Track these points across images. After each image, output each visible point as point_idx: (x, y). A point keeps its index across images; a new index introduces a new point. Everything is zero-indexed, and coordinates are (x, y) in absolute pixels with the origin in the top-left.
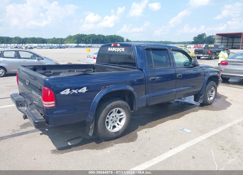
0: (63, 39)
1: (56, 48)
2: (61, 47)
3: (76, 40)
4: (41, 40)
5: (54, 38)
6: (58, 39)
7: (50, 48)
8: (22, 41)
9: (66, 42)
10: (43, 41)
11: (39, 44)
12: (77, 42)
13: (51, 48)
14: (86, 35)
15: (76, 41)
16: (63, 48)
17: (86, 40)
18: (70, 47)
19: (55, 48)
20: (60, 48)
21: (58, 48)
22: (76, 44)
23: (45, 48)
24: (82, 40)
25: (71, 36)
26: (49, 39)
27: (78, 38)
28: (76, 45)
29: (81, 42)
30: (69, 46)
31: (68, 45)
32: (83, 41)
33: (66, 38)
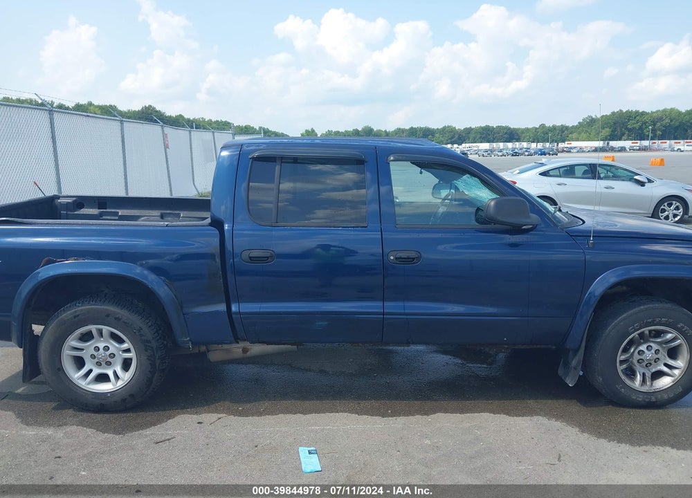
0: (567, 128)
1: (528, 155)
2: (546, 151)
3: (608, 129)
4: (506, 133)
5: (543, 126)
6: (554, 128)
7: (513, 155)
8: (457, 136)
9: (574, 135)
10: (511, 135)
11: (494, 144)
12: (610, 136)
13: (515, 154)
14: (643, 113)
15: (607, 131)
16: (549, 154)
17: (641, 128)
18: (578, 152)
19: (527, 153)
20: (541, 155)
21: (535, 153)
22: (602, 142)
23: (500, 154)
24: (627, 129)
25: (594, 117)
26: (527, 130)
27: (614, 123)
28: (600, 144)
29: (623, 134)
30: (575, 148)
31: (574, 144)
32: (630, 130)
33: (576, 124)
